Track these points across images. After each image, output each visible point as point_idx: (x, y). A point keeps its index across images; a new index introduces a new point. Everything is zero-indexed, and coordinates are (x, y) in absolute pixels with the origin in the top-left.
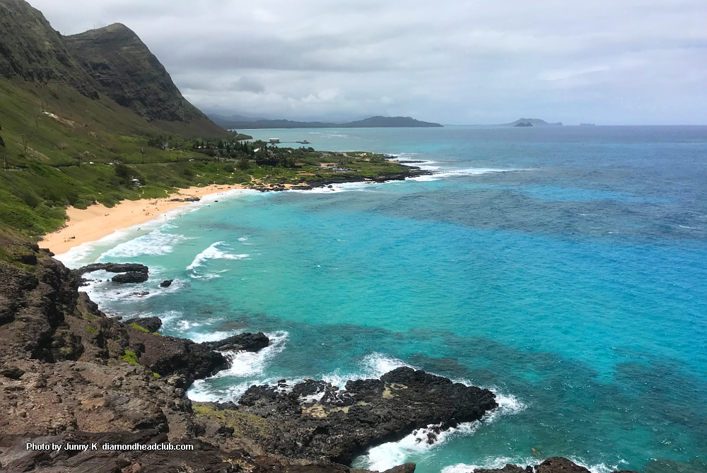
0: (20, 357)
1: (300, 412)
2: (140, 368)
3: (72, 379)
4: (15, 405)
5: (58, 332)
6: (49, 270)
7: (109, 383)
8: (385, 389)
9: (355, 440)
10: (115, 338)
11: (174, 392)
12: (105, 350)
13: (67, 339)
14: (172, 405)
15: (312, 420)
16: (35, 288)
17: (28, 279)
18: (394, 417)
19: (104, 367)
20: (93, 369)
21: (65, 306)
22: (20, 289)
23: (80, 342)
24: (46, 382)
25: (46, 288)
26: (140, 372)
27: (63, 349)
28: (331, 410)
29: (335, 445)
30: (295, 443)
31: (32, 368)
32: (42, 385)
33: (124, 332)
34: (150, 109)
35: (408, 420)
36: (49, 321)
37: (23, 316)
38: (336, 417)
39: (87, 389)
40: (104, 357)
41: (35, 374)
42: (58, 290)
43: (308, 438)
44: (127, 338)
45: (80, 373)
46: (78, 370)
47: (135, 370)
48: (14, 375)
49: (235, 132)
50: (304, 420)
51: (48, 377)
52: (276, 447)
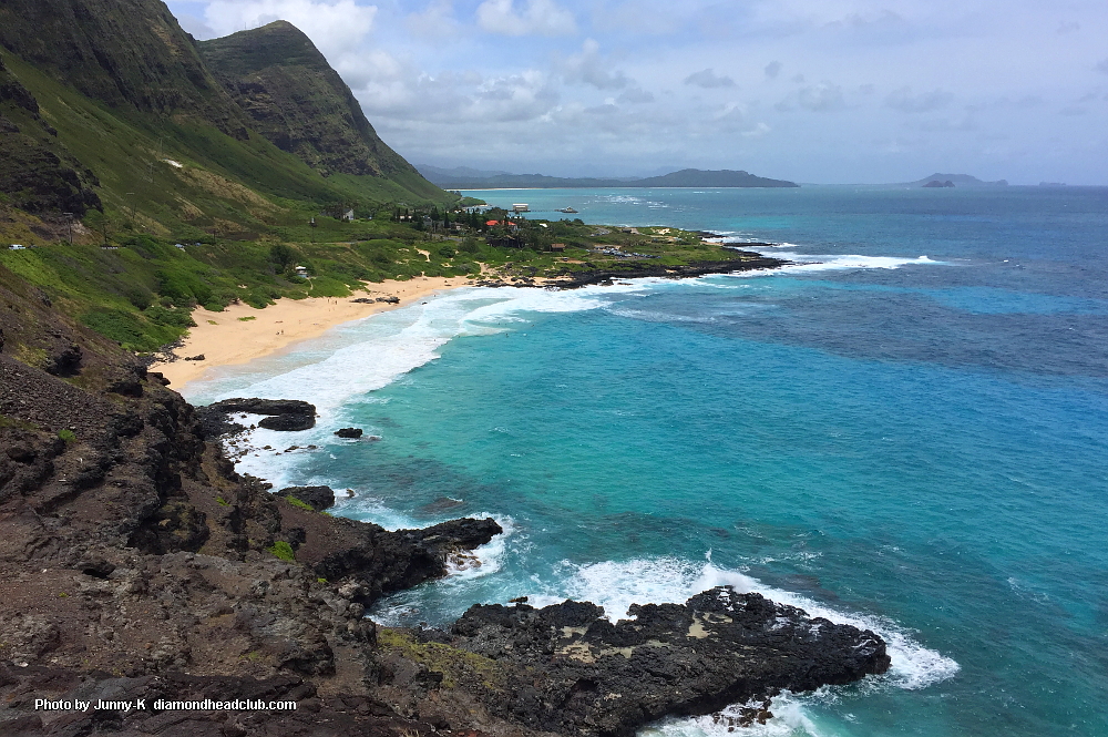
0: (110, 542)
1: (553, 653)
2: (297, 568)
3: (188, 582)
4: (98, 620)
5: (170, 507)
6: (159, 406)
7: (246, 590)
8: (694, 622)
9: (641, 706)
10: (260, 518)
11: (348, 609)
12: (242, 537)
13: (184, 516)
14: (342, 630)
15: (571, 666)
16: (137, 433)
17: (128, 419)
18: (708, 670)
19: (241, 565)
20: (222, 567)
21: (183, 465)
22: (115, 435)
23: (203, 522)
24: (147, 584)
25: (154, 435)
26: (296, 574)
27: (176, 532)
28: (602, 652)
29: (609, 711)
30: (542, 704)
31: (127, 562)
32: (141, 590)
33: (274, 509)
34: (327, 156)
35: (733, 676)
36: (157, 486)
37: (117, 478)
38: (611, 665)
39: (210, 599)
40: (240, 548)
41: (132, 572)
42: (173, 439)
43: (563, 696)
44: (279, 518)
45: (201, 572)
46: (197, 567)
47: (287, 571)
48: (99, 571)
49: (459, 194)
50: (557, 665)
51: (151, 577)
52: (510, 708)
